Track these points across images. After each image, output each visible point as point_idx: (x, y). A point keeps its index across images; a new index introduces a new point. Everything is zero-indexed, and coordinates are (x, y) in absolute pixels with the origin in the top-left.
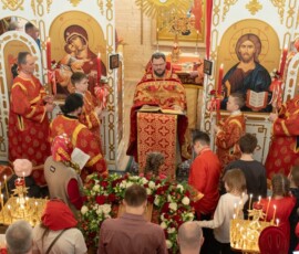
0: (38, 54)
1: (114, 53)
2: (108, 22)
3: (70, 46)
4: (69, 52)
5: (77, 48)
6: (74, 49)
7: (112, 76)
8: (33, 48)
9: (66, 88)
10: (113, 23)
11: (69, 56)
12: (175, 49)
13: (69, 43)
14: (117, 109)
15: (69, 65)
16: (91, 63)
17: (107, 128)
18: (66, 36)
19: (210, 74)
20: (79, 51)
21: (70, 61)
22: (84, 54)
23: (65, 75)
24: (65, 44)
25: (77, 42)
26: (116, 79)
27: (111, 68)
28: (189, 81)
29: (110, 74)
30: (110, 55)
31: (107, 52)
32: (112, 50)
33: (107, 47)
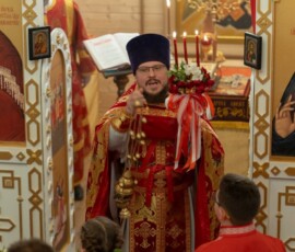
7: (35, 77)
12: (205, 44)
14: (48, 159)
17: (27, 206)
19: (258, 67)
26: (46, 85)
28: (234, 114)
29: (32, 72)
30: (30, 27)
31: (24, 21)
32: (35, 16)
33: (24, 9)
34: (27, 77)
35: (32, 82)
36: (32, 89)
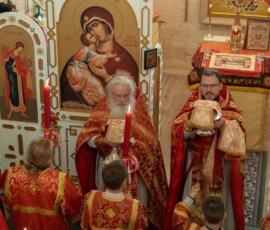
0: (43, 46)
1: (150, 47)
2: (144, 4)
3: (88, 36)
4: (86, 43)
5: (98, 38)
6: (93, 40)
7: (146, 78)
8: (36, 36)
9: (80, 93)
10: (150, 5)
11: (86, 49)
13: (88, 30)
15: (86, 63)
16: (117, 59)
18: (83, 22)
20: (102, 42)
21: (88, 56)
22: (108, 46)
23: (80, 75)
24: (81, 32)
25: (99, 30)
26: (152, 83)
27: (146, 68)
28: (255, 83)
29: (144, 76)
30: (145, 49)
31: (141, 45)
32: (148, 42)
33: (141, 38)
34: (141, 78)
35: (144, 81)
36: (144, 85)
